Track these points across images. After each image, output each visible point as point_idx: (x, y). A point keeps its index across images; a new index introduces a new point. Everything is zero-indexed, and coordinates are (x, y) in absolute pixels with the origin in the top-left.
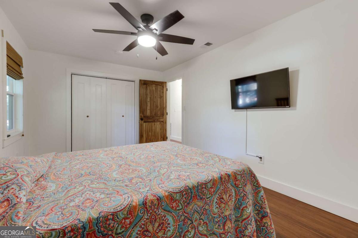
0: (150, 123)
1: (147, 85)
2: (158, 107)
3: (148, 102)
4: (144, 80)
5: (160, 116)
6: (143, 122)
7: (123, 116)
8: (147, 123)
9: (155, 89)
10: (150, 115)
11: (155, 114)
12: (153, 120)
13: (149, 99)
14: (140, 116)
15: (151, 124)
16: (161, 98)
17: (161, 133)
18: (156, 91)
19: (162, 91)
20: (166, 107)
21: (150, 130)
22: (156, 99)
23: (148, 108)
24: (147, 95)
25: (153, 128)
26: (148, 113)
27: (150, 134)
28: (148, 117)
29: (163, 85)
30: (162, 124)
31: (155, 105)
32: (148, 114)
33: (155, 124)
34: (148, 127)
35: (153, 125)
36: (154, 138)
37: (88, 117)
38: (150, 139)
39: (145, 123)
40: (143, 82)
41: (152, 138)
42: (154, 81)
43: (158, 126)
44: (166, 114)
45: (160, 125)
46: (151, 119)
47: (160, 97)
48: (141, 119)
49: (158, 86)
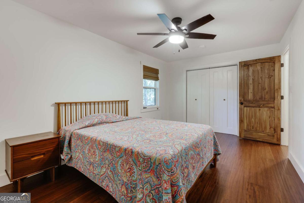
0: (253, 109)
1: (248, 65)
2: (265, 89)
3: (250, 85)
4: (244, 61)
5: (268, 101)
6: (243, 106)
7: (224, 100)
8: (248, 108)
9: (260, 68)
10: (252, 99)
11: (261, 98)
12: (256, 105)
13: (251, 82)
14: (240, 100)
15: (255, 109)
16: (271, 78)
17: (270, 121)
18: (262, 70)
19: (272, 68)
20: (280, 88)
21: (252, 116)
22: (262, 79)
23: (251, 90)
24: (248, 76)
25: (258, 114)
26: (250, 96)
27: (253, 120)
28: (249, 101)
29: (274, 61)
30: (272, 111)
31: (260, 87)
32: (250, 98)
33: (260, 110)
34: (249, 112)
35: (258, 111)
36: (259, 126)
37: (196, 100)
38: (253, 126)
39: (245, 108)
40: (243, 64)
41: (256, 125)
42: (259, 59)
43: (265, 113)
44: (279, 97)
45: (269, 112)
46: (254, 103)
47: (269, 77)
48: (241, 103)
49: (266, 63)
